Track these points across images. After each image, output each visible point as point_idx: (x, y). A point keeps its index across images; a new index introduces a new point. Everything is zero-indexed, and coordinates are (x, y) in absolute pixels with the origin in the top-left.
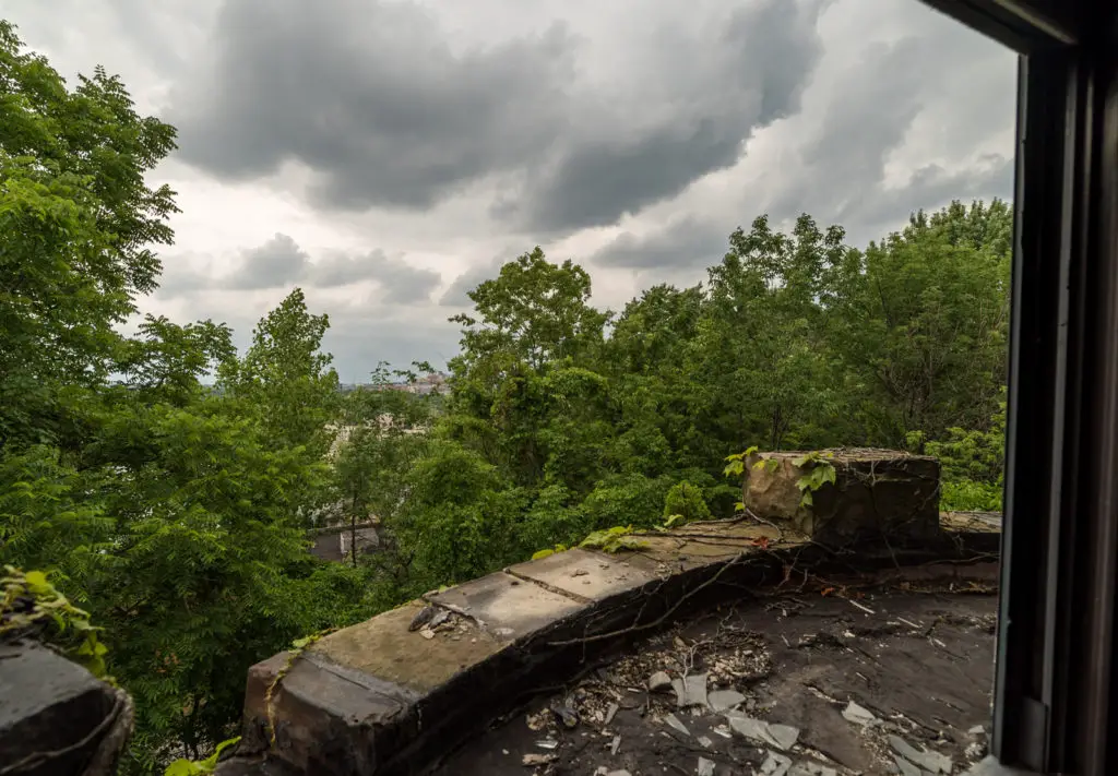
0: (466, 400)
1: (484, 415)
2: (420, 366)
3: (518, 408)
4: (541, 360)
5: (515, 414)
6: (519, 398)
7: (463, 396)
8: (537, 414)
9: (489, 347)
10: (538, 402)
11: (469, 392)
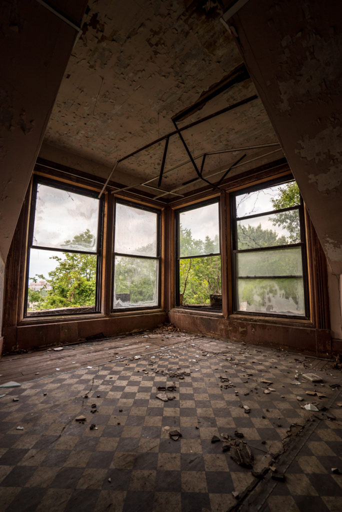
0: (58, 290)
1: (65, 297)
2: (39, 276)
3: (78, 294)
4: (90, 275)
5: (77, 296)
6: (79, 289)
7: (56, 289)
8: (86, 296)
9: (68, 269)
10: (87, 291)
11: (59, 288)
